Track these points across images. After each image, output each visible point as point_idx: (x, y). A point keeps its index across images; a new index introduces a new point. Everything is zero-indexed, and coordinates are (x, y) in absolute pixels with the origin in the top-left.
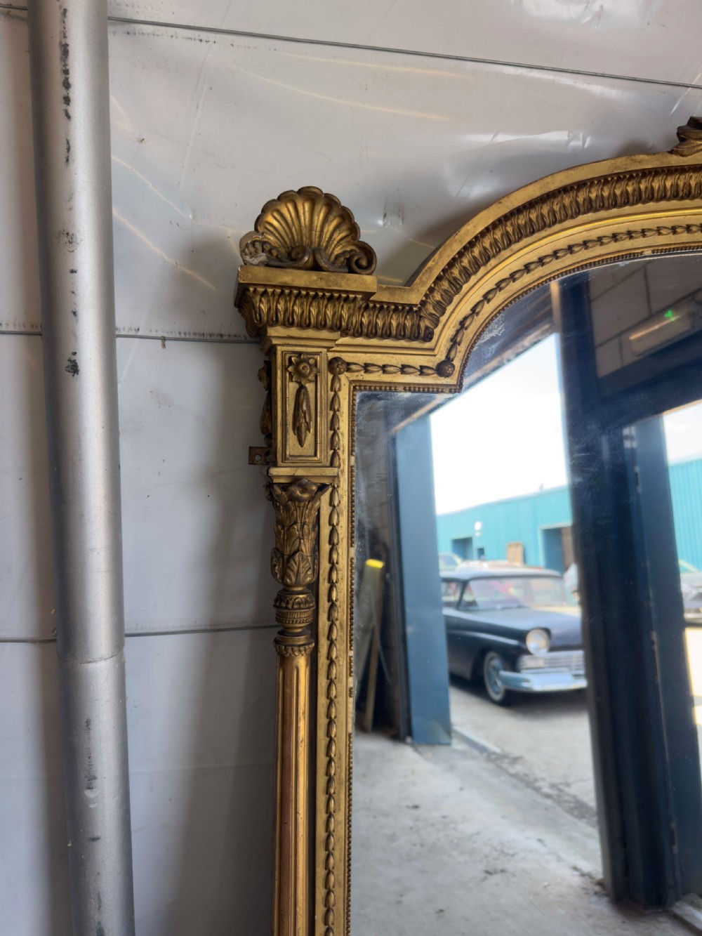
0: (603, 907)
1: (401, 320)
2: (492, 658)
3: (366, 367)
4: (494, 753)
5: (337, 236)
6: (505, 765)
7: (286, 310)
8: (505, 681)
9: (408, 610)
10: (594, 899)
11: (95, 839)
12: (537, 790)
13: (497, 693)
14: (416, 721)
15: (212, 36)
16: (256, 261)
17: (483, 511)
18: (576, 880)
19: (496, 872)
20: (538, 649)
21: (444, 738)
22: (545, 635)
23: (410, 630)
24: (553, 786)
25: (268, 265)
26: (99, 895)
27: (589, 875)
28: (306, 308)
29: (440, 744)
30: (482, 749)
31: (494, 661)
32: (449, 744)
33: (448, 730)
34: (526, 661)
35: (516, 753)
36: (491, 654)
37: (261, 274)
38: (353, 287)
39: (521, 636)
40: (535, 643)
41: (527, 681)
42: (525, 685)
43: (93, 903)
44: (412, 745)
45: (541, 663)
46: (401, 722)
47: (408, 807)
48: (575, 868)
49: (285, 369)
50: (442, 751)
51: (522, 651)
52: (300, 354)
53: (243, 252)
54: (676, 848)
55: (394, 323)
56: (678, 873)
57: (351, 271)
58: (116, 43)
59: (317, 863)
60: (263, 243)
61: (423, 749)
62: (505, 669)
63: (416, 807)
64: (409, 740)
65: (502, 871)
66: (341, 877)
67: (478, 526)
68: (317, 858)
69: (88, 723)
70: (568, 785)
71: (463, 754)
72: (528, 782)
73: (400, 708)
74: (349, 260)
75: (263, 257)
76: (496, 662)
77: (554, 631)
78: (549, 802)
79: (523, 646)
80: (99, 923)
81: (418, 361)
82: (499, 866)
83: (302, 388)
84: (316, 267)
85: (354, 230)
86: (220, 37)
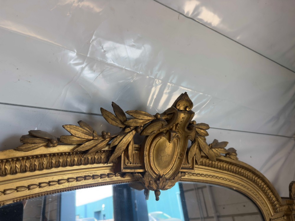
67: (103, 206)
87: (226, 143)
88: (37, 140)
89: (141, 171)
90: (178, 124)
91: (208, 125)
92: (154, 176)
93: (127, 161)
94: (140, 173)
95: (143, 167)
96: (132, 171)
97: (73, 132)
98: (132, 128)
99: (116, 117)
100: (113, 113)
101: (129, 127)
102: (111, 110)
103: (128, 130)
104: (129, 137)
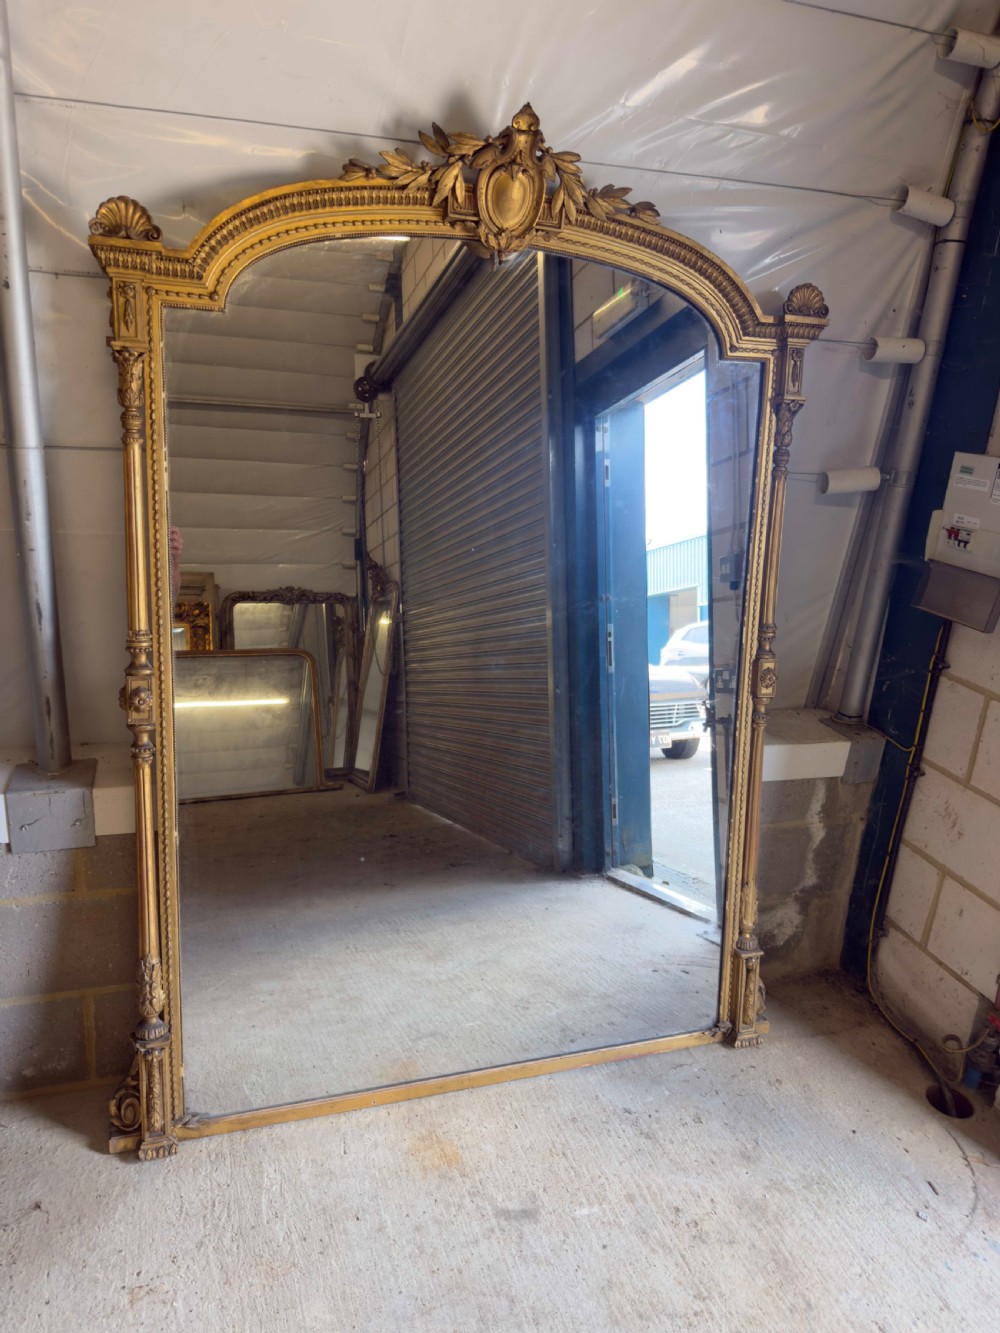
1: (183, 267)
3: (167, 292)
5: (142, 221)
7: (115, 258)
11: (32, 550)
15: (73, 104)
16: (97, 233)
25: (104, 235)
28: (126, 257)
37: (100, 239)
38: (148, 248)
43: (33, 588)
49: (117, 289)
52: (124, 282)
53: (90, 228)
54: (616, 822)
55: (179, 269)
56: (617, 844)
57: (149, 240)
58: (18, 105)
60: (101, 224)
69: (25, 482)
74: (147, 233)
75: (101, 231)
81: (198, 291)
83: (127, 301)
84: (128, 237)
85: (149, 218)
86: (78, 104)
87: (626, 190)
88: (356, 169)
89: (475, 219)
90: (521, 151)
91: (579, 156)
92: (495, 230)
93: (456, 204)
94: (473, 221)
95: (477, 214)
96: (463, 217)
97: (390, 160)
98: (457, 157)
99: (437, 141)
100: (433, 137)
101: (453, 156)
102: (430, 133)
103: (452, 160)
104: (455, 171)
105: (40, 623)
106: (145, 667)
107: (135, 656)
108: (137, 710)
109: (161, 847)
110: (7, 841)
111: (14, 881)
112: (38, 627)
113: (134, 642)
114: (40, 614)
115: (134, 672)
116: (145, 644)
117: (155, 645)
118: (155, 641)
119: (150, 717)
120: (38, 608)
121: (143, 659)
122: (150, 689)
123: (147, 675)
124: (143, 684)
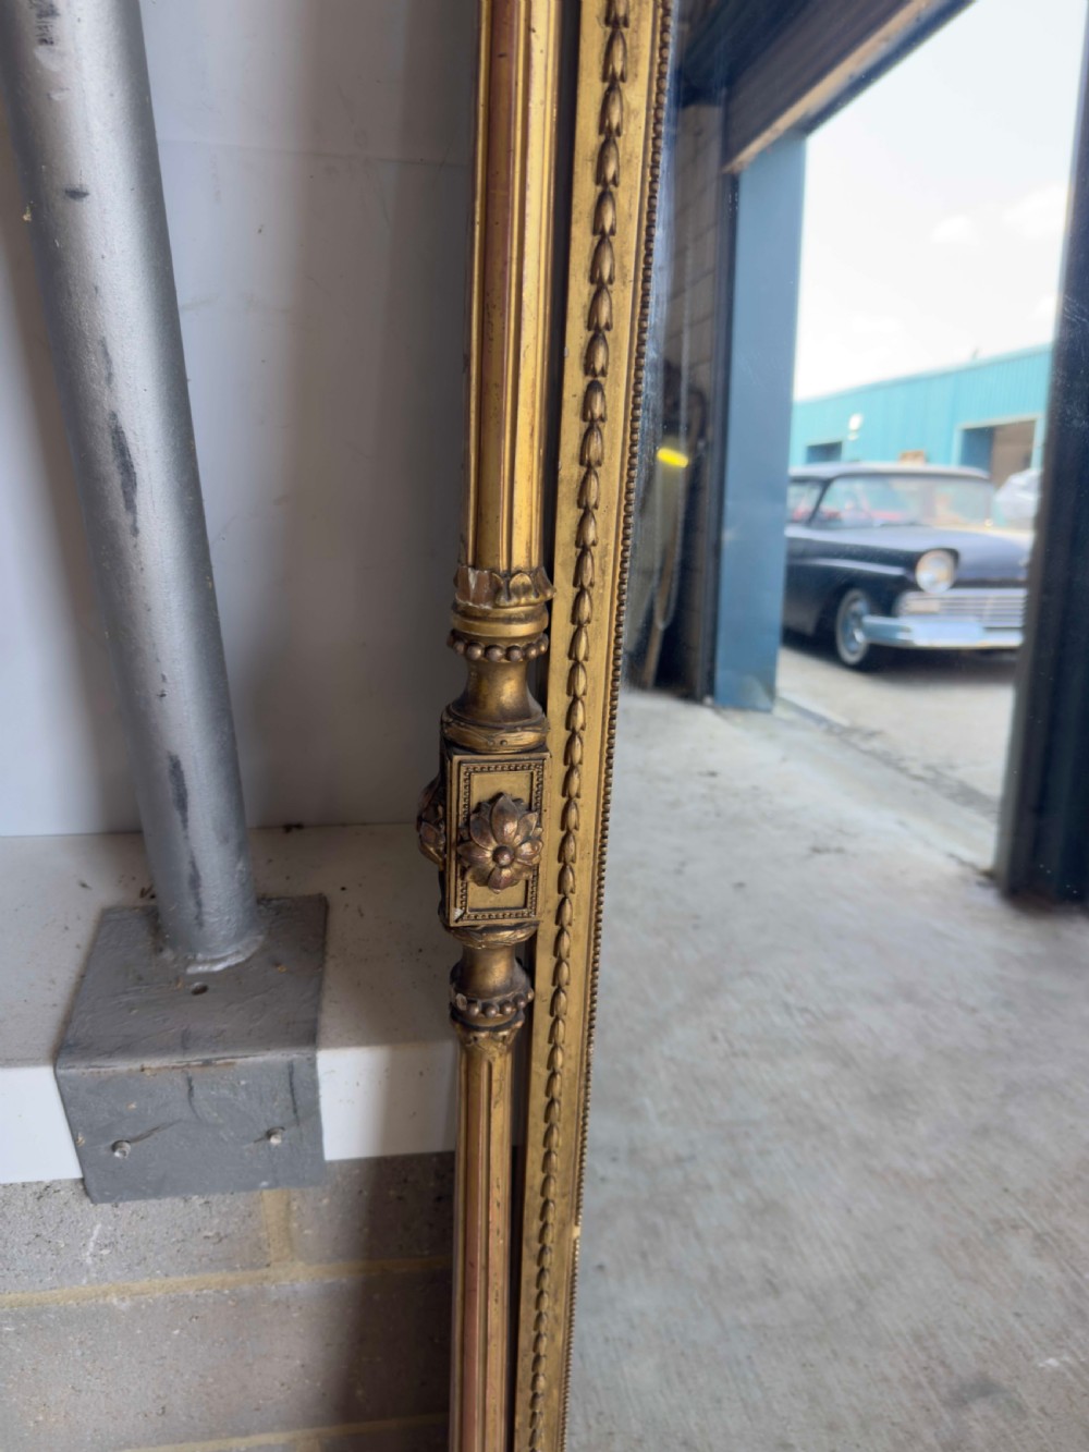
0: (989, 899)
2: (855, 600)
4: (839, 725)
6: (855, 739)
8: (868, 631)
9: (730, 504)
10: (978, 890)
12: (903, 770)
13: (853, 653)
14: (722, 675)
17: (868, 396)
18: (952, 869)
19: (827, 850)
20: (934, 583)
21: (763, 701)
22: (949, 560)
23: (729, 536)
24: (929, 767)
26: (103, 343)
27: (972, 866)
29: (755, 709)
30: (820, 720)
31: (858, 604)
32: (768, 711)
33: (771, 691)
34: (910, 601)
35: (874, 725)
36: (854, 593)
39: (910, 561)
40: (930, 574)
41: (907, 630)
42: (902, 637)
43: (94, 364)
44: (713, 707)
45: (934, 606)
46: (699, 676)
47: (701, 774)
48: (952, 856)
50: (759, 718)
51: (907, 584)
59: (575, 216)
61: (730, 713)
62: (872, 612)
63: (713, 774)
64: (708, 700)
65: (840, 851)
66: (630, 261)
67: (855, 422)
68: (575, 201)
70: (952, 767)
71: (790, 724)
72: (890, 761)
73: (699, 657)
76: (860, 606)
77: (965, 558)
78: (919, 785)
79: (910, 577)
80: (114, 416)
82: (834, 844)
105: (130, 505)
106: (519, 717)
107: (482, 673)
108: (487, 880)
109: (529, 1269)
110: (78, 1174)
111: (105, 1252)
112: (124, 520)
113: (484, 617)
114: (127, 469)
115: (477, 737)
116: (522, 630)
117: (562, 628)
118: (562, 609)
119: (528, 900)
120: (122, 450)
121: (509, 690)
122: (534, 805)
123: (527, 750)
124: (513, 784)
